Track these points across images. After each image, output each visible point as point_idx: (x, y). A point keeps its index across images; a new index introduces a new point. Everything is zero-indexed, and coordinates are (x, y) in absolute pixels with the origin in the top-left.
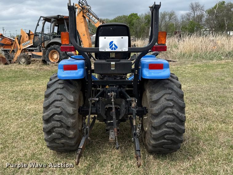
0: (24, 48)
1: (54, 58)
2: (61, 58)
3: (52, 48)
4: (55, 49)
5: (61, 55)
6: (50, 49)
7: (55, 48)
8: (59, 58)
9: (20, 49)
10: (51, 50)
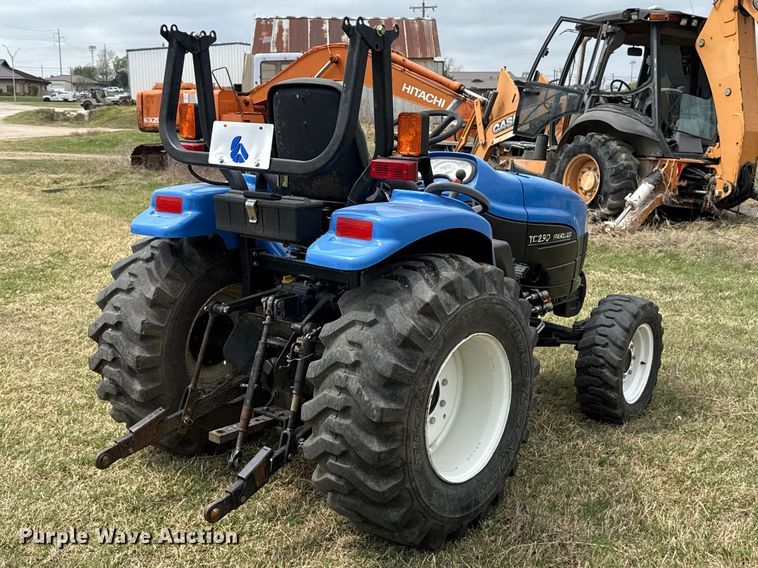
0: (496, 141)
1: (581, 189)
2: (605, 188)
3: (581, 147)
4: (588, 149)
5: (606, 178)
6: (573, 149)
7: (589, 147)
8: (597, 190)
9: (484, 145)
10: (575, 155)
